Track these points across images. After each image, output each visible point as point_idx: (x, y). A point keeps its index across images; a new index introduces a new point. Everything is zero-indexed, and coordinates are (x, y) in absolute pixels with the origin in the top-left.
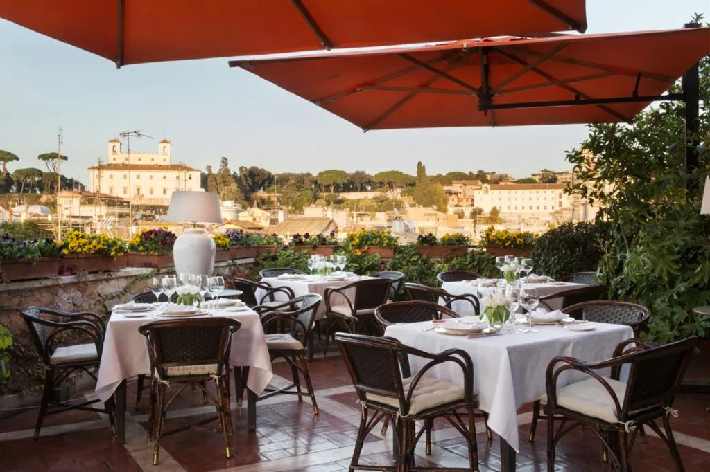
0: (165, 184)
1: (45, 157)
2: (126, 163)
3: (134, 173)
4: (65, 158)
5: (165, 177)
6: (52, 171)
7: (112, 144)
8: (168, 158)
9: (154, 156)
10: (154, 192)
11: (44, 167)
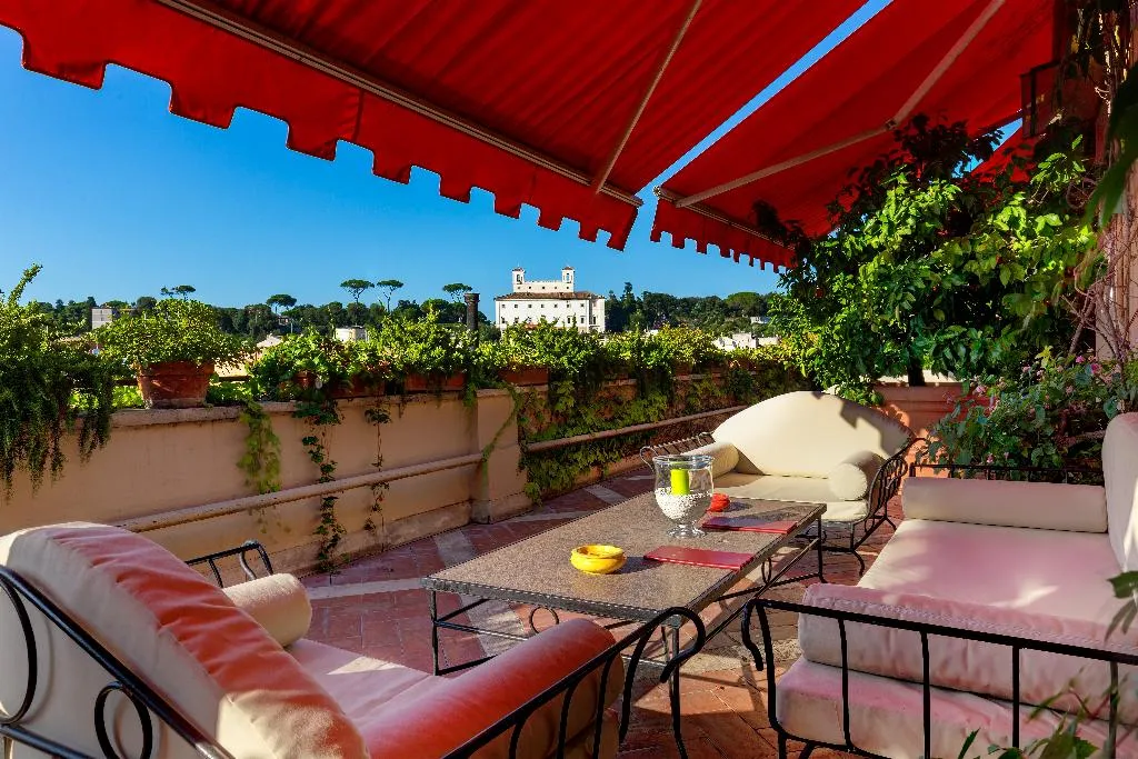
1: (449, 288)
2: (531, 291)
3: (539, 302)
5: (568, 306)
6: (456, 301)
7: (515, 273)
8: (571, 286)
11: (449, 298)
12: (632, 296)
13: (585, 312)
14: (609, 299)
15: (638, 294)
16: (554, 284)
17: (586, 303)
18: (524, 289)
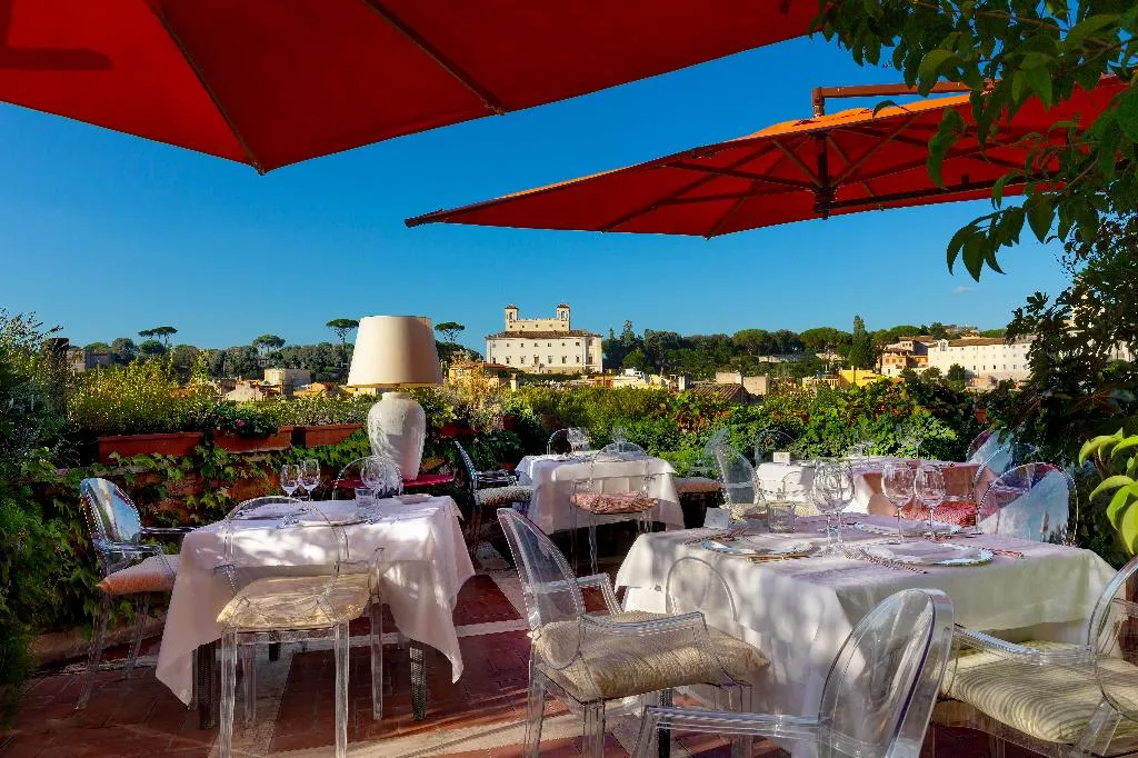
0: (564, 351)
1: (441, 327)
2: (524, 330)
3: (532, 342)
4: (463, 328)
5: (563, 345)
6: (449, 341)
7: (510, 311)
8: (566, 324)
9: (552, 322)
10: (553, 360)
12: (632, 335)
13: (581, 351)
14: (606, 337)
15: (639, 332)
16: (549, 321)
17: (582, 341)
18: (517, 328)
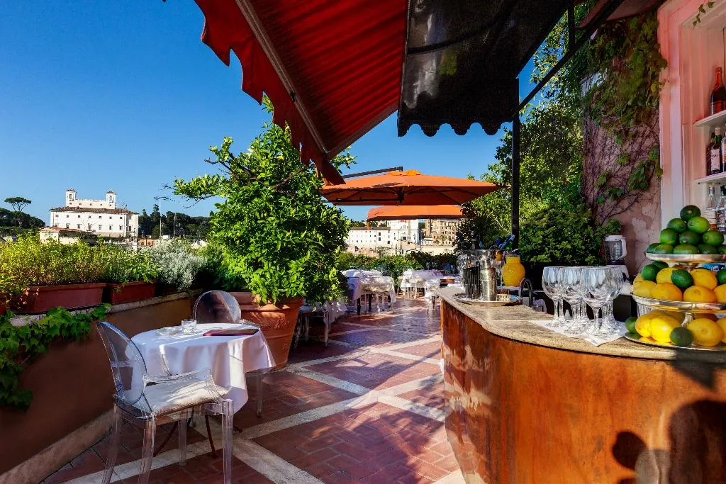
0: (111, 222)
1: (11, 200)
2: (80, 206)
3: (87, 214)
4: (30, 202)
5: (111, 218)
6: (18, 210)
7: (69, 193)
8: (113, 205)
9: (103, 202)
10: (102, 227)
11: (10, 208)
12: (159, 214)
13: (123, 222)
14: (142, 214)
15: (163, 212)
16: (101, 202)
17: (124, 216)
18: (75, 204)
